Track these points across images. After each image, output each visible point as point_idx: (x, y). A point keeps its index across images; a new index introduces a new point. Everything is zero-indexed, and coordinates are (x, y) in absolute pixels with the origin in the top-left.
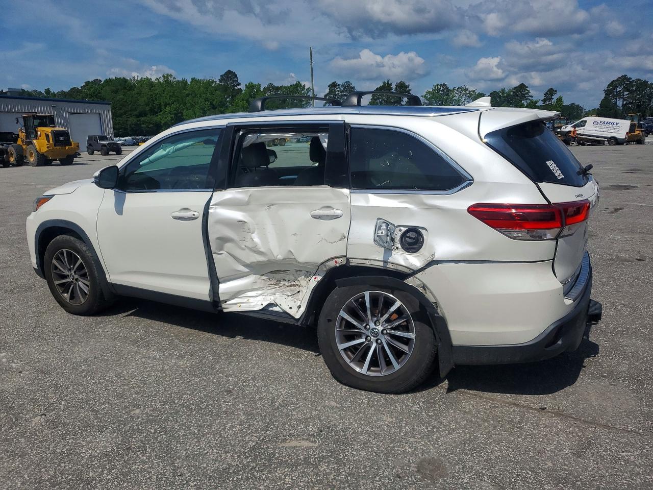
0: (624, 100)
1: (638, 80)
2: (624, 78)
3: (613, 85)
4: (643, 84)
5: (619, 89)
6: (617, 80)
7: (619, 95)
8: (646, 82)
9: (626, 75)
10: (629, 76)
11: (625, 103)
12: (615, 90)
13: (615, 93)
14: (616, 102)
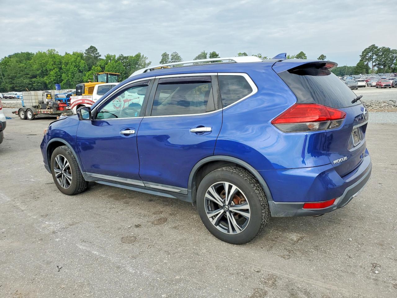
0: (373, 62)
1: (384, 47)
2: (373, 47)
3: (366, 52)
4: (386, 51)
5: (370, 54)
6: (369, 48)
7: (370, 58)
8: (389, 49)
9: (372, 45)
10: (376, 45)
11: (374, 64)
12: (367, 55)
13: (367, 58)
14: (368, 63)
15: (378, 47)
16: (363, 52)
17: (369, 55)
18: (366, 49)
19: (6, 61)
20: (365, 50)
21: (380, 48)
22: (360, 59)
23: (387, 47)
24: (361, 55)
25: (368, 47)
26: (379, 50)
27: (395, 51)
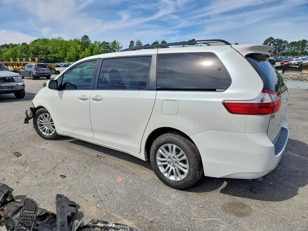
1: (278, 39)
2: (271, 38)
8: (281, 40)
12: (267, 44)
16: (265, 42)
17: (268, 44)
18: (267, 40)
24: (263, 43)
26: (275, 40)
27: (285, 42)
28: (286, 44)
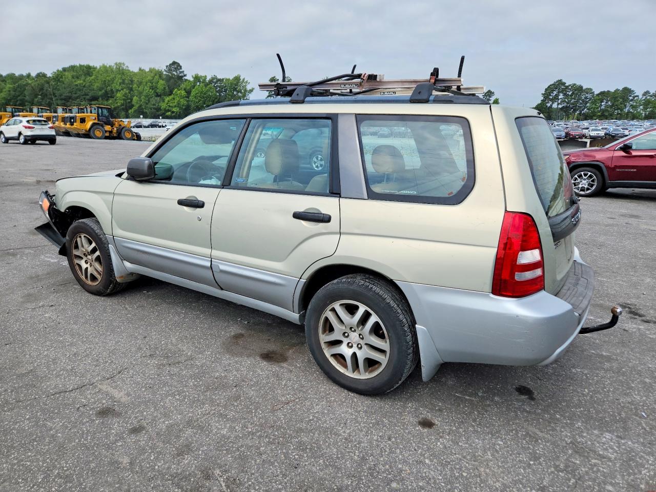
0: (558, 104)
1: (575, 84)
2: (560, 83)
3: (549, 90)
4: (578, 89)
5: (555, 93)
6: (553, 85)
7: (556, 98)
8: (581, 87)
9: (559, 81)
10: (563, 81)
11: (560, 106)
12: (552, 94)
13: (551, 97)
14: (551, 105)
15: (565, 83)
16: (546, 89)
18: (550, 85)
19: (59, 77)
20: (549, 87)
21: (570, 85)
22: (542, 98)
23: (578, 84)
24: (544, 93)
25: (552, 83)
26: (567, 87)
27: (589, 91)
28: (589, 96)
